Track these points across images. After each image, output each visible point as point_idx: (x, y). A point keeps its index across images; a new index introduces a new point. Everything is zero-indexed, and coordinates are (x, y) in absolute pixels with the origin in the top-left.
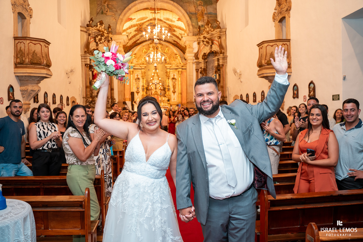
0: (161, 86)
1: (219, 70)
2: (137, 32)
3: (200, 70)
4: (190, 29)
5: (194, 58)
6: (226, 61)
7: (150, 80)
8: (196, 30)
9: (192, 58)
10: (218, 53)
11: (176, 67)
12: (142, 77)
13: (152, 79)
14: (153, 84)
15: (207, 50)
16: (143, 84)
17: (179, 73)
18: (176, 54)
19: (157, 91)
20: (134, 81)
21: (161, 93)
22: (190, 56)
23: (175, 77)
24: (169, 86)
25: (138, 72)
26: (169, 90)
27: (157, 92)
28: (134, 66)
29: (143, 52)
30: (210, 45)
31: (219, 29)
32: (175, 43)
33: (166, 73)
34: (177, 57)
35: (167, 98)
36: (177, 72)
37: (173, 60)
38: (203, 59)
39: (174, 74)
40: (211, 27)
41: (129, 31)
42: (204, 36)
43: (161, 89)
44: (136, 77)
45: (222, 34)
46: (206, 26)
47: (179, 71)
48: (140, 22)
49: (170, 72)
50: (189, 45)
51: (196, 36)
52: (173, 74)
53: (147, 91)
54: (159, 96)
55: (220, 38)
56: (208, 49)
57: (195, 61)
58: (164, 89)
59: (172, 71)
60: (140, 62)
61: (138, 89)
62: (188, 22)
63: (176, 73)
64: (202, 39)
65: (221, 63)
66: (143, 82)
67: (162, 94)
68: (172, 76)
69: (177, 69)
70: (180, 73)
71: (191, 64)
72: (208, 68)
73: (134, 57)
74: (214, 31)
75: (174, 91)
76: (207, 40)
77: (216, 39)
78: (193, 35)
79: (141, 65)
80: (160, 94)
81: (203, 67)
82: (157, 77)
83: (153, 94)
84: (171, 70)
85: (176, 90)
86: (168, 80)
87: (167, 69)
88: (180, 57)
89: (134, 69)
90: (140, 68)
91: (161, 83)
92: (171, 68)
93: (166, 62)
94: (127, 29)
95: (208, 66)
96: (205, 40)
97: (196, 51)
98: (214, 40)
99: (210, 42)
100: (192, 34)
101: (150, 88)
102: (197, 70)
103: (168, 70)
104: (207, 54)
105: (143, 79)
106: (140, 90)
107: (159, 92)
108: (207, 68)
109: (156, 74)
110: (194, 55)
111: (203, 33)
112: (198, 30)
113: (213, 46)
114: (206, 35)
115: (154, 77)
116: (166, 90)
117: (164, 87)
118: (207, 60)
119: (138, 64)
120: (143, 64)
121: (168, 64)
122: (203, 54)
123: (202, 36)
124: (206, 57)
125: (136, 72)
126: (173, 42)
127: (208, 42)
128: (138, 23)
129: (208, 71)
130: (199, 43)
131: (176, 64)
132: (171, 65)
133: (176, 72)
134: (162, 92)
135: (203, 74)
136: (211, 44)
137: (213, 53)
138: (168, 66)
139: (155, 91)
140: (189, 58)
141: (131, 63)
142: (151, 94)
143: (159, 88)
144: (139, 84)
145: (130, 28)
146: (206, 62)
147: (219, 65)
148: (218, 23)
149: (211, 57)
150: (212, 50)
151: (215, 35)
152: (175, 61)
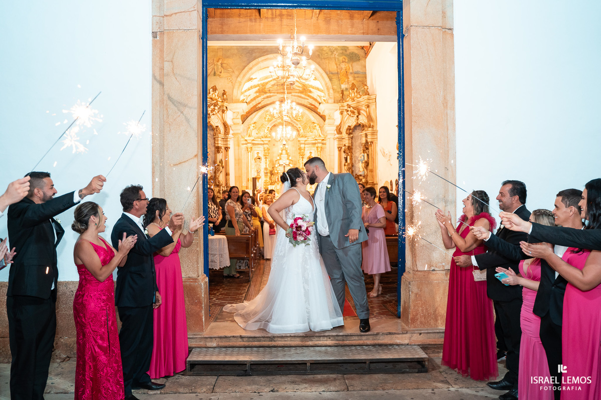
1: (367, 149)
2: (258, 94)
3: (343, 148)
4: (330, 94)
5: (336, 132)
7: (276, 160)
8: (339, 96)
9: (333, 132)
10: (366, 126)
11: (314, 142)
12: (265, 156)
13: (278, 158)
14: (280, 165)
15: (352, 122)
16: (266, 165)
17: (317, 150)
18: (314, 123)
20: (253, 161)
22: (330, 129)
25: (258, 149)
28: (253, 140)
29: (266, 120)
30: (356, 116)
31: (367, 96)
32: (313, 107)
33: (299, 149)
34: (315, 126)
37: (309, 130)
38: (347, 133)
39: (311, 151)
40: (356, 92)
41: (247, 93)
42: (348, 105)
44: (256, 156)
45: (371, 101)
46: (351, 91)
47: (317, 147)
48: (262, 82)
49: (304, 148)
50: (329, 116)
51: (337, 103)
52: (309, 152)
53: (271, 175)
55: (368, 106)
56: (354, 120)
57: (337, 136)
59: (308, 147)
60: (262, 134)
61: (258, 172)
62: (328, 85)
63: (313, 150)
64: (346, 108)
65: (369, 140)
66: (266, 163)
68: (307, 154)
69: (315, 144)
71: (332, 139)
72: (354, 145)
73: (253, 126)
74: (360, 97)
76: (352, 109)
77: (364, 108)
78: (334, 102)
79: (263, 139)
81: (347, 145)
82: (286, 156)
84: (306, 146)
86: (303, 160)
87: (301, 144)
88: (320, 127)
89: (253, 144)
90: (262, 142)
91: (292, 164)
92: (306, 142)
93: (299, 134)
94: (245, 91)
95: (354, 144)
96: (349, 109)
97: (338, 123)
98: (361, 109)
99: (356, 111)
100: (333, 100)
101: (276, 172)
102: (340, 149)
103: (302, 146)
104: (352, 127)
105: (266, 158)
106: (262, 174)
108: (352, 145)
109: (284, 152)
110: (335, 128)
111: (347, 100)
112: (341, 95)
113: (360, 116)
114: (350, 103)
115: (282, 155)
118: (352, 135)
119: (258, 138)
120: (266, 137)
121: (302, 136)
122: (346, 127)
123: (345, 104)
124: (351, 131)
125: (257, 149)
126: (309, 106)
127: (353, 113)
128: (259, 83)
129: (353, 150)
130: (342, 113)
131: (313, 137)
132: (306, 139)
133: (313, 148)
135: (347, 153)
136: (357, 115)
137: (359, 126)
138: (302, 140)
140: (328, 132)
141: (248, 135)
142: (277, 180)
145: (249, 90)
146: (352, 138)
147: (367, 142)
148: (366, 87)
149: (358, 131)
150: (359, 123)
151: (363, 103)
152: (312, 132)
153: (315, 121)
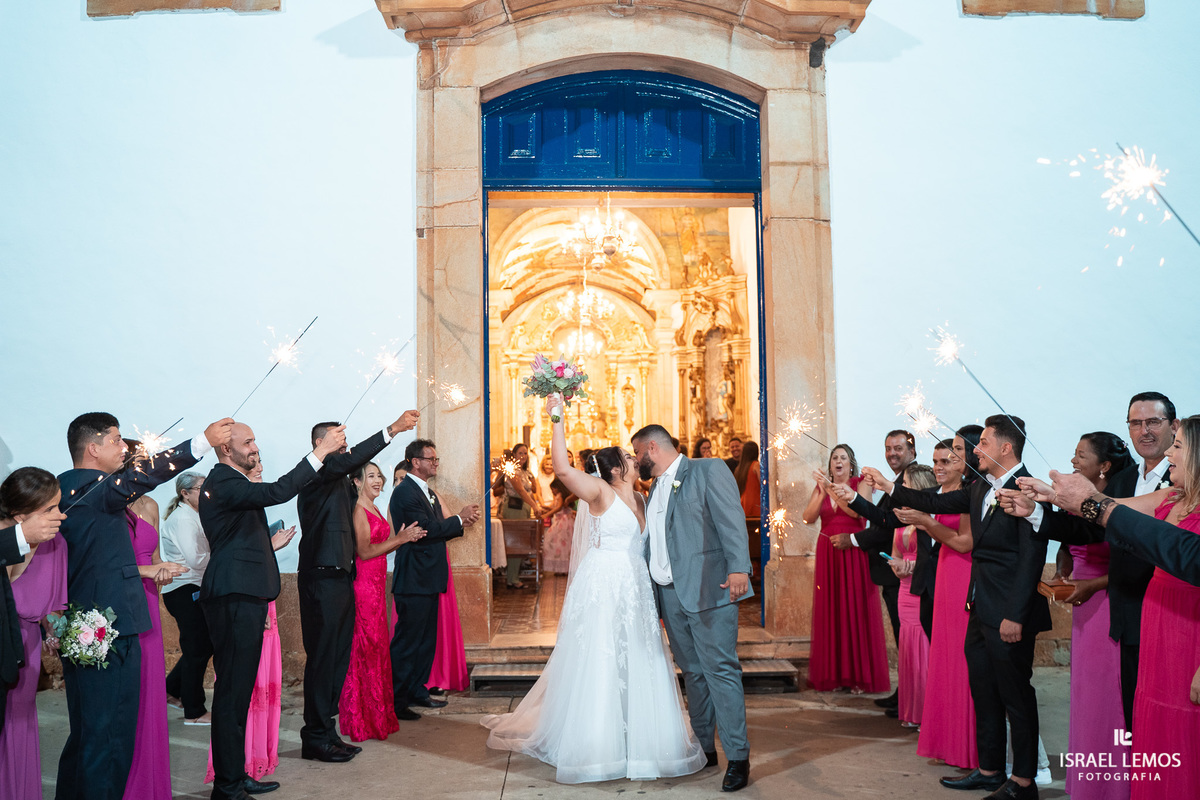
0: (592, 410)
1: (732, 372)
2: (530, 271)
3: (689, 371)
4: (664, 273)
5: (674, 343)
6: (747, 351)
8: (680, 275)
9: (669, 342)
10: (730, 331)
11: (634, 358)
15: (704, 324)
17: (641, 372)
18: (634, 323)
19: (582, 422)
20: (521, 393)
21: (593, 428)
22: (665, 337)
23: (633, 383)
24: (614, 408)
26: (614, 418)
27: (583, 425)
28: (521, 355)
29: (545, 317)
30: (711, 312)
31: (730, 277)
32: (631, 293)
33: (606, 372)
34: (637, 329)
35: (610, 442)
36: (638, 371)
37: (626, 336)
38: (695, 344)
39: (629, 376)
40: (711, 269)
41: (511, 270)
42: (696, 292)
43: (592, 417)
45: (737, 286)
46: (701, 268)
47: (641, 369)
48: (538, 249)
49: (616, 370)
50: (663, 312)
51: (677, 288)
52: (624, 377)
54: (588, 436)
55: (733, 295)
56: (707, 320)
57: (678, 348)
58: (602, 418)
59: (623, 368)
60: (537, 344)
61: (530, 414)
62: (660, 255)
63: (634, 373)
64: (693, 298)
65: (735, 357)
67: (595, 430)
68: (622, 382)
69: (636, 361)
70: (645, 373)
71: (668, 355)
73: (521, 330)
74: (718, 279)
75: (628, 422)
76: (703, 300)
77: (725, 298)
78: (672, 288)
79: (539, 353)
80: (590, 431)
81: (695, 365)
83: (570, 430)
84: (620, 365)
85: (633, 419)
86: (613, 392)
87: (610, 362)
88: (645, 330)
89: (521, 363)
91: (593, 399)
92: (620, 359)
93: (606, 343)
94: (508, 267)
95: (708, 364)
96: (698, 300)
97: (678, 325)
98: (720, 301)
99: (711, 304)
100: (669, 284)
102: (682, 372)
103: (613, 366)
104: (704, 333)
106: (537, 420)
107: (588, 425)
108: (704, 366)
110: (673, 334)
111: (695, 283)
112: (684, 274)
113: (718, 313)
114: (700, 288)
116: (608, 419)
117: (602, 411)
118: (704, 348)
119: (530, 351)
120: (545, 350)
121: (612, 348)
122: (693, 332)
123: (691, 291)
124: (702, 339)
126: (625, 291)
127: (706, 306)
128: (534, 251)
129: (708, 374)
130: (685, 307)
131: (633, 349)
132: (619, 353)
133: (633, 371)
134: (595, 424)
135: (696, 381)
136: (714, 310)
137: (715, 331)
138: (612, 354)
139: (577, 422)
140: (661, 342)
141: (511, 346)
143: (589, 414)
144: (533, 403)
145: (514, 263)
146: (704, 353)
147: (731, 360)
148: (728, 261)
149: (714, 339)
150: (717, 325)
151: (723, 289)
152: (631, 340)
153: (637, 319)
